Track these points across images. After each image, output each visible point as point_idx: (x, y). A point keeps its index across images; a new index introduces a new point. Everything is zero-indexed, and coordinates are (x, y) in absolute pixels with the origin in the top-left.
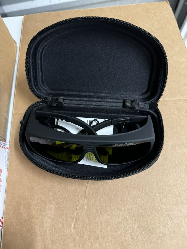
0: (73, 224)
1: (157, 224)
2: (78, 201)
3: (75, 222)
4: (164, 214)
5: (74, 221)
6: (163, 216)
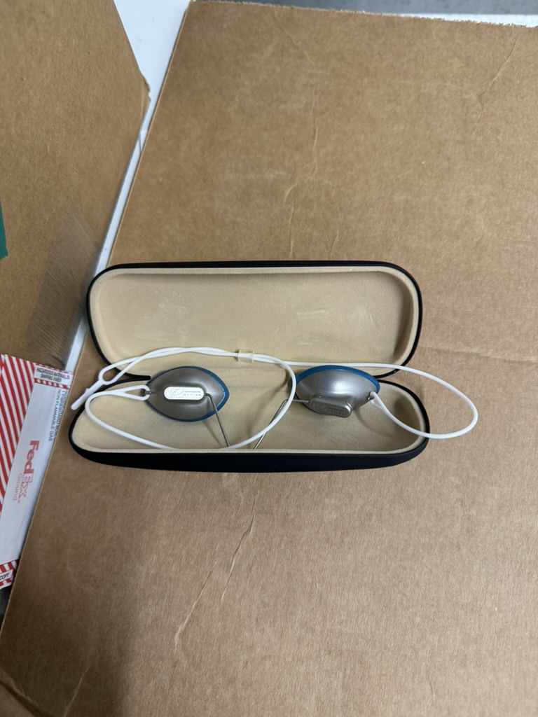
0: (181, 628)
1: (394, 693)
2: (208, 574)
3: (188, 624)
4: (419, 674)
5: (186, 622)
6: (415, 680)
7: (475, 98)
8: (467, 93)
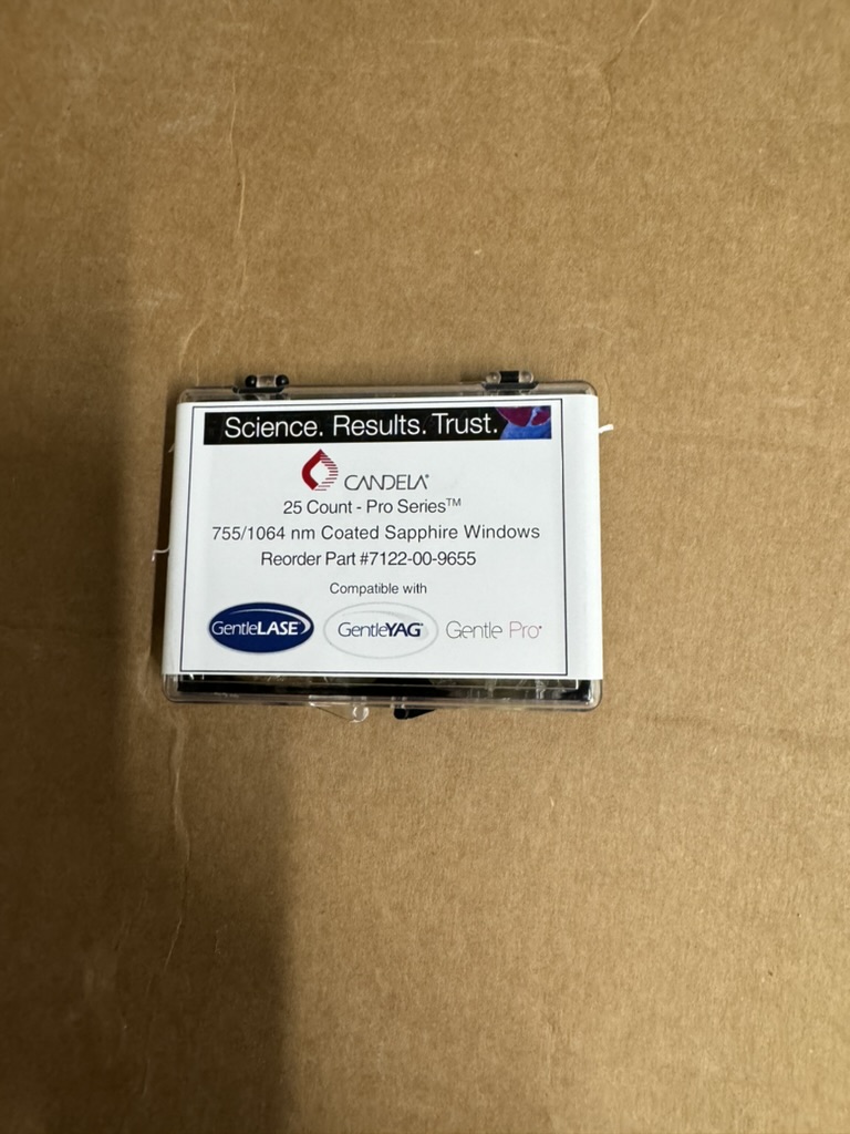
7: (595, 73)
8: (577, 61)
